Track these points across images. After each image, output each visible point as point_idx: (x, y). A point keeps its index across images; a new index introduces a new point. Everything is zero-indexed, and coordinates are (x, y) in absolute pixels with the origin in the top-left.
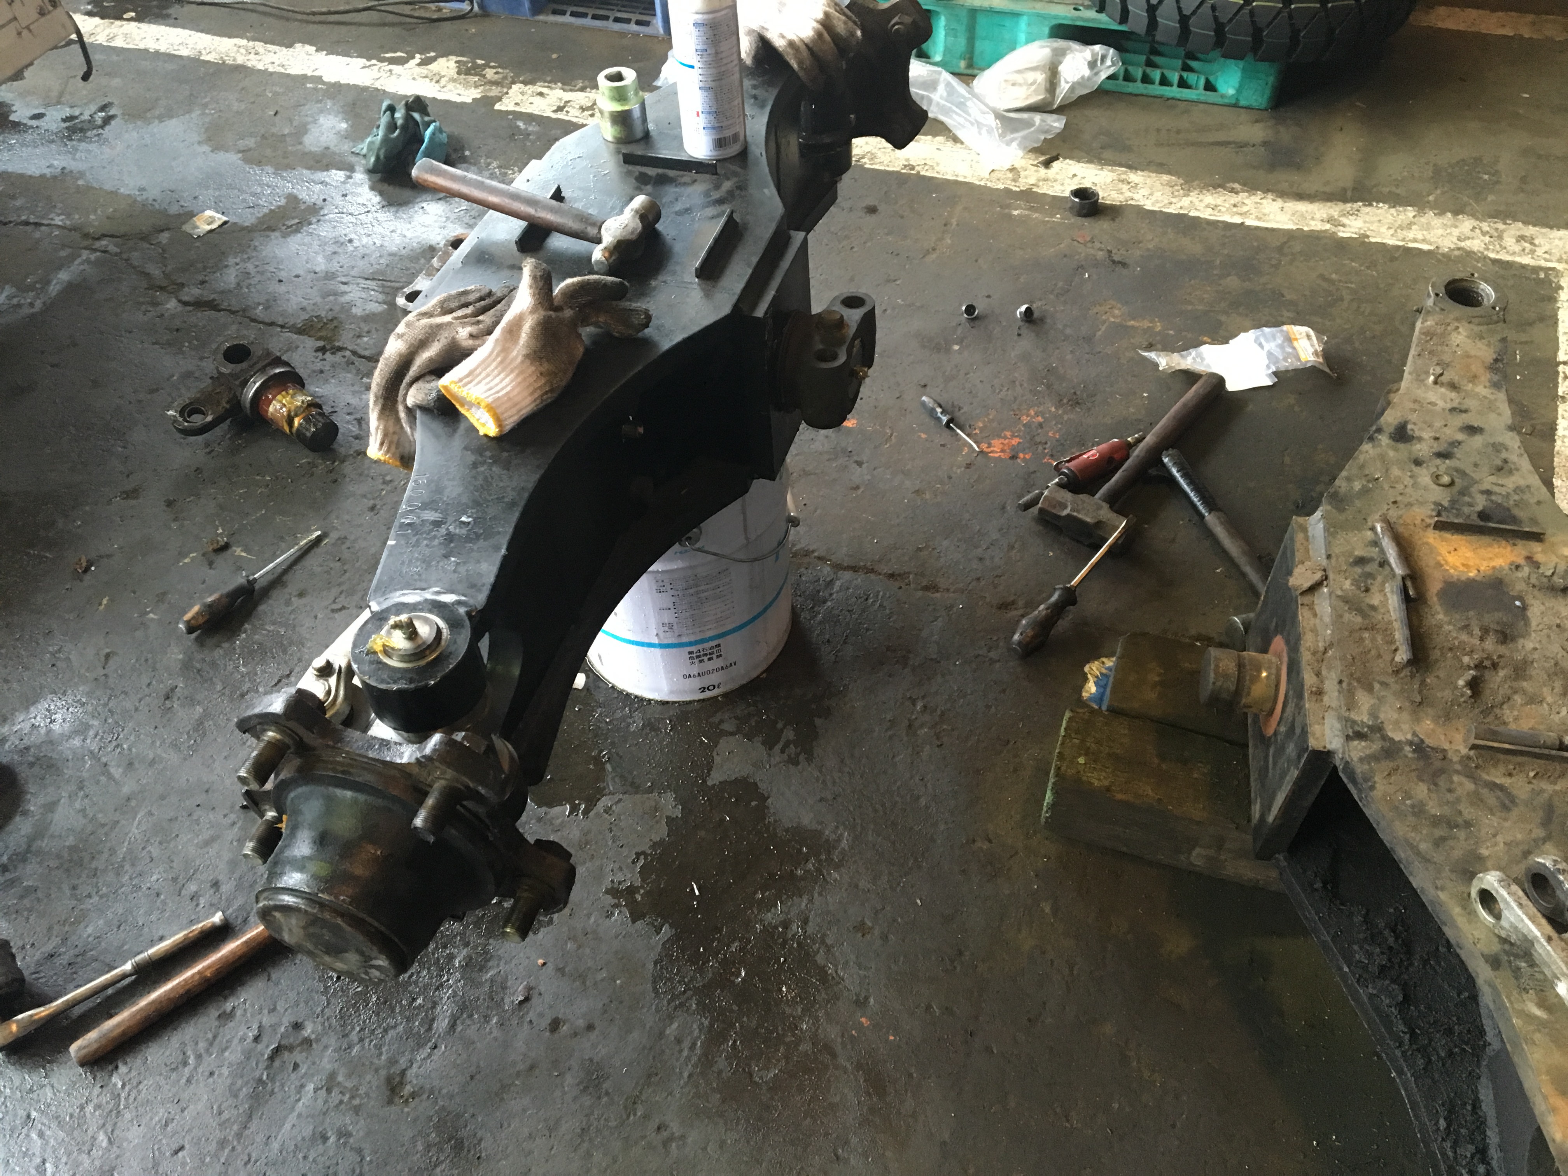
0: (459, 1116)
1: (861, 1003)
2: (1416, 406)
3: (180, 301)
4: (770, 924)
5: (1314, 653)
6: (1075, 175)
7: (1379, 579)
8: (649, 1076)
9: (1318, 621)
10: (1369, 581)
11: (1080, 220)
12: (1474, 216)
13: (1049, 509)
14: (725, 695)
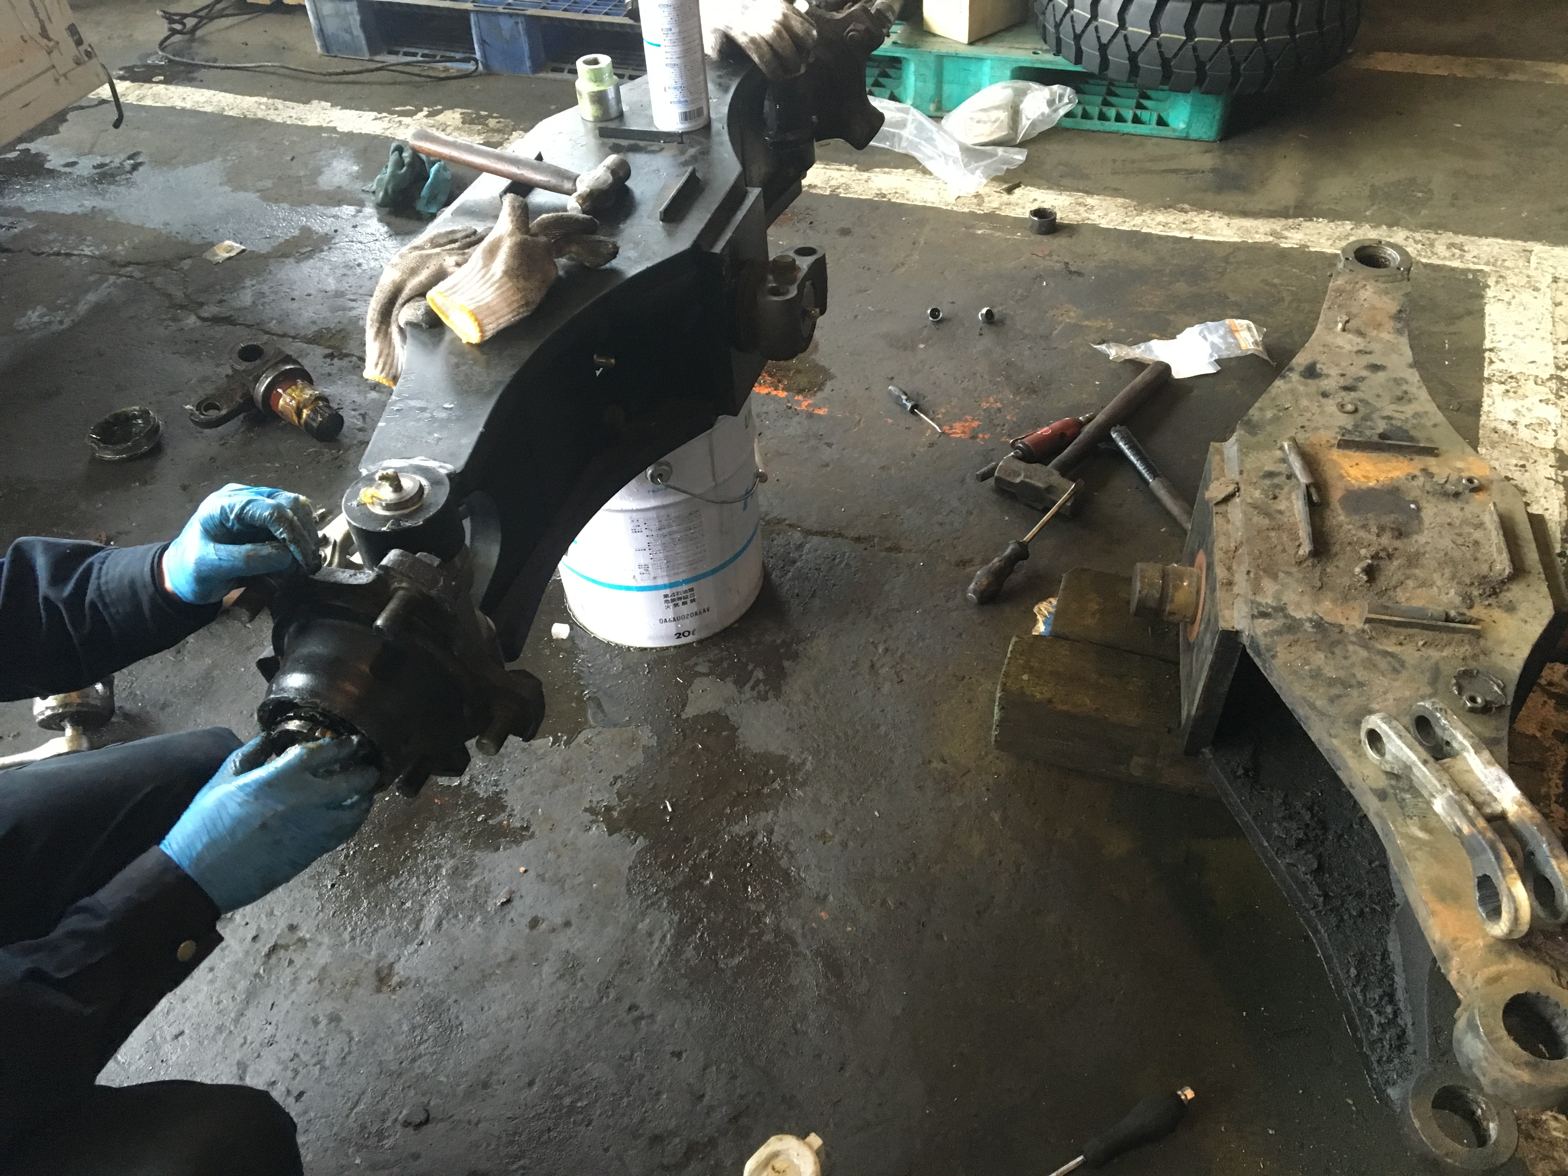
0: (442, 1001)
1: (821, 900)
2: (1326, 349)
3: (199, 317)
4: (737, 835)
5: (1226, 553)
6: (1035, 200)
7: (1286, 489)
8: (621, 965)
9: (1230, 526)
10: (1277, 491)
11: (1039, 237)
12: (1407, 227)
13: (1004, 477)
14: (700, 642)
